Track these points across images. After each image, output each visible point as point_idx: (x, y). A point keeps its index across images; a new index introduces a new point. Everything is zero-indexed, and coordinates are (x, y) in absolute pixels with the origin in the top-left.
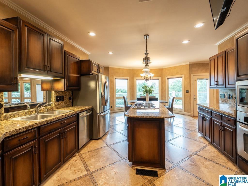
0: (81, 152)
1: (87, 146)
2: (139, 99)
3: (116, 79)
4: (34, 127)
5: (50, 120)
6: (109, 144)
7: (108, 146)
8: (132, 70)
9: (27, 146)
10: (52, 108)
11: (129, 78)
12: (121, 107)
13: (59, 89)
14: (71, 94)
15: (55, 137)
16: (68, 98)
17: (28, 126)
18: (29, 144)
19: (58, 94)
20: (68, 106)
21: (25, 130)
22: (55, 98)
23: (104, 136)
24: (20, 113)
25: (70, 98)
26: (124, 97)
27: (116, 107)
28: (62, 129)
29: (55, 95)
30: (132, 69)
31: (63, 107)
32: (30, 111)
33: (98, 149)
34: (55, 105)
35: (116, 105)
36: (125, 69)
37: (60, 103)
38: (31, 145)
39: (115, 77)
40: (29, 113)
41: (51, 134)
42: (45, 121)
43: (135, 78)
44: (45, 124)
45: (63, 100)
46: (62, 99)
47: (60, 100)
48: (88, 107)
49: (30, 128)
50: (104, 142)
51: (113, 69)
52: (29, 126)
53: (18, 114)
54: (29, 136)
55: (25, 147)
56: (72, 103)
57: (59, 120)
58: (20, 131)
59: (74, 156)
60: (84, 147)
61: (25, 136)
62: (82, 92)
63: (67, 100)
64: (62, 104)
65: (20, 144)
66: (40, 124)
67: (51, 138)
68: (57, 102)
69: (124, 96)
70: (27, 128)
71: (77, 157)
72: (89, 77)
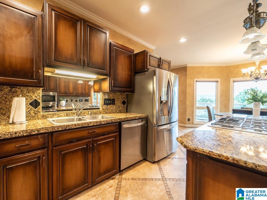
0: (124, 176)
1: (135, 169)
2: (235, 111)
3: (196, 81)
4: (41, 132)
5: (69, 126)
6: (166, 177)
7: (164, 179)
8: (226, 67)
9: (30, 155)
10: (99, 112)
11: (219, 80)
12: (205, 121)
13: (105, 90)
14: (126, 98)
15: (79, 149)
16: (120, 102)
17: (29, 130)
18: (33, 153)
19: (106, 96)
20: (120, 112)
21: (25, 135)
22: (104, 101)
23: (164, 160)
24: (60, 114)
25: (124, 103)
26: (208, 108)
27: (197, 120)
28: (91, 140)
29: (103, 97)
30: (225, 65)
31: (113, 113)
32: (72, 113)
33: (146, 179)
34: (103, 109)
35: (196, 118)
36: (213, 67)
37: (110, 107)
38: (37, 154)
39: (195, 80)
40: (71, 114)
41: (72, 144)
42: (60, 126)
43: (232, 80)
44: (60, 130)
45: (114, 104)
46: (112, 102)
47: (110, 104)
48: (140, 115)
49: (33, 133)
50: (161, 169)
51: (193, 68)
52: (32, 131)
53: (58, 114)
54: (34, 143)
55: (28, 156)
56: (127, 108)
57: (84, 127)
58: (17, 135)
59: (113, 179)
60: (131, 168)
61: (27, 142)
62: (136, 96)
63: (119, 104)
64: (112, 108)
65: (20, 152)
66: (51, 129)
67: (72, 150)
68: (106, 106)
69: (209, 106)
70: (29, 132)
71: (114, 181)
72: (145, 75)
